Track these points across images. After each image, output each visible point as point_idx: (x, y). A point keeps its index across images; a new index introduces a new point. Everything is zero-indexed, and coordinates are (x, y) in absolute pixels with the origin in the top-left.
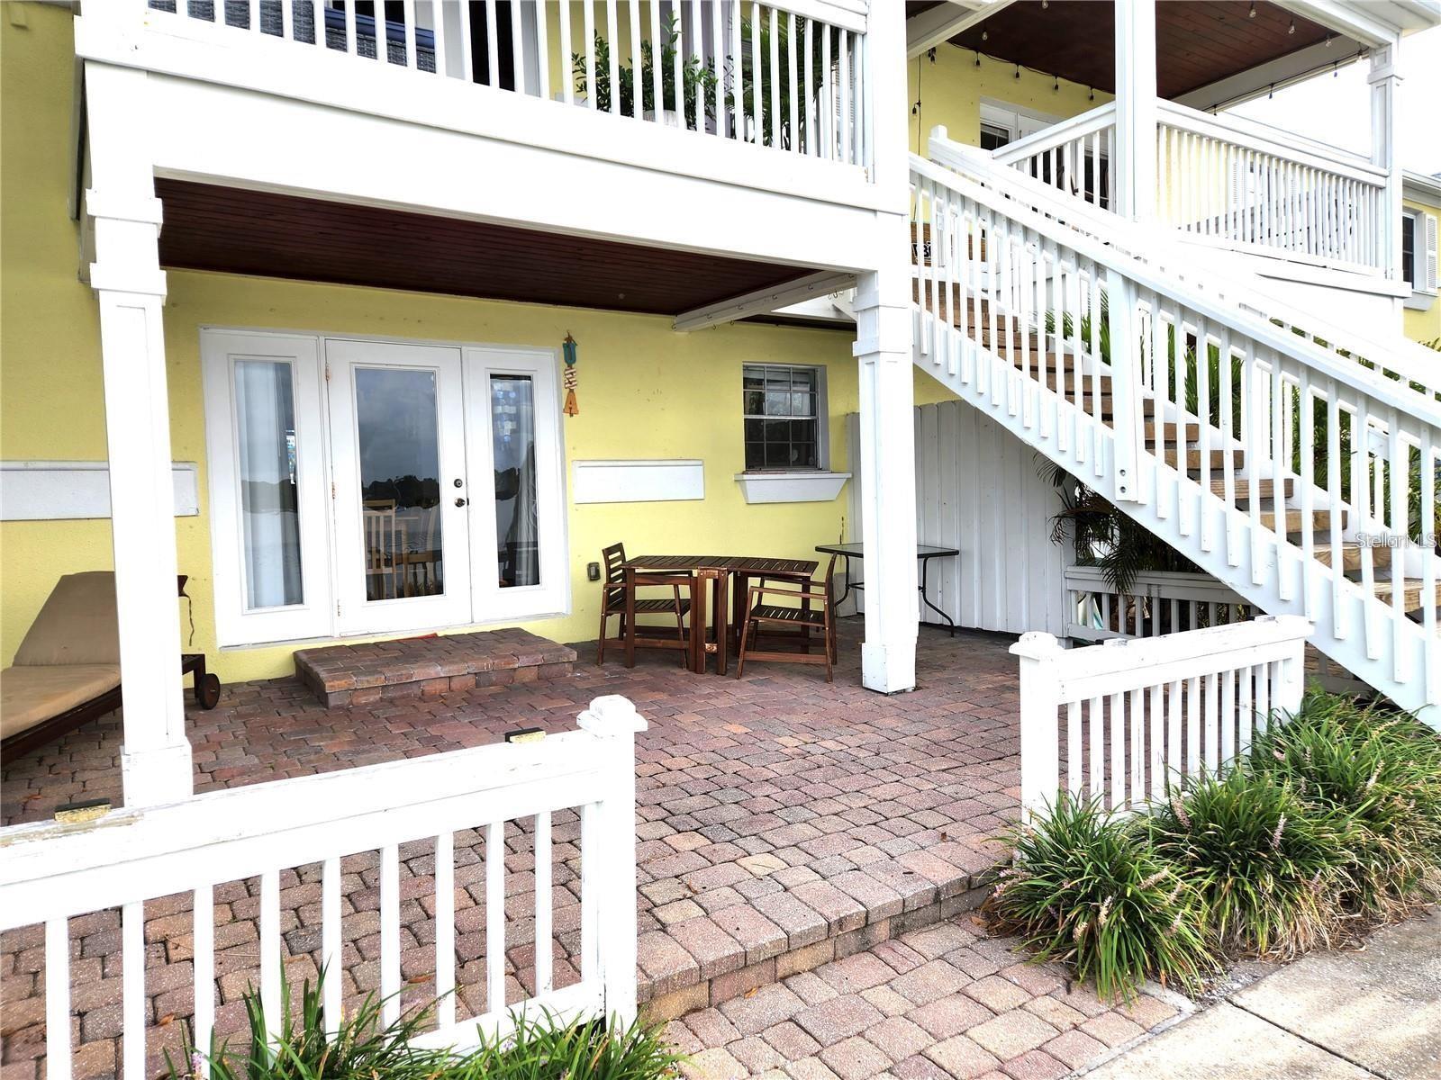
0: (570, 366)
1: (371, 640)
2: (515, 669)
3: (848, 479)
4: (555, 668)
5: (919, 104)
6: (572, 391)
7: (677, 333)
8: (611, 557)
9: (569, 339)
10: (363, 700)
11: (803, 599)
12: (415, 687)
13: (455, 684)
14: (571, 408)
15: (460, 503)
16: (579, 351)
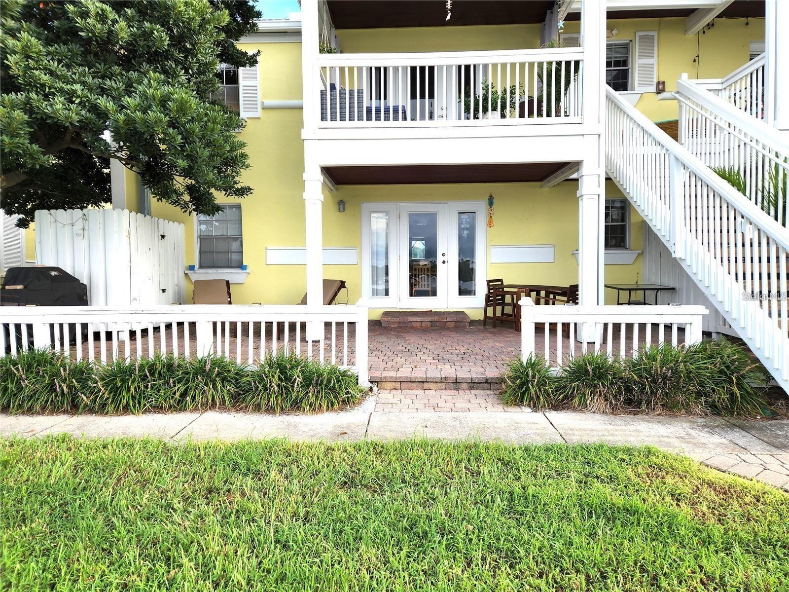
0: (491, 207)
1: (409, 310)
2: (445, 322)
3: (639, 253)
4: (462, 324)
5: (698, 56)
6: (491, 217)
7: (543, 189)
8: (490, 284)
9: (491, 196)
10: (392, 326)
11: (545, 300)
12: (409, 324)
13: (424, 324)
14: (490, 225)
15: (444, 262)
16: (494, 201)
